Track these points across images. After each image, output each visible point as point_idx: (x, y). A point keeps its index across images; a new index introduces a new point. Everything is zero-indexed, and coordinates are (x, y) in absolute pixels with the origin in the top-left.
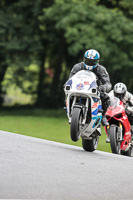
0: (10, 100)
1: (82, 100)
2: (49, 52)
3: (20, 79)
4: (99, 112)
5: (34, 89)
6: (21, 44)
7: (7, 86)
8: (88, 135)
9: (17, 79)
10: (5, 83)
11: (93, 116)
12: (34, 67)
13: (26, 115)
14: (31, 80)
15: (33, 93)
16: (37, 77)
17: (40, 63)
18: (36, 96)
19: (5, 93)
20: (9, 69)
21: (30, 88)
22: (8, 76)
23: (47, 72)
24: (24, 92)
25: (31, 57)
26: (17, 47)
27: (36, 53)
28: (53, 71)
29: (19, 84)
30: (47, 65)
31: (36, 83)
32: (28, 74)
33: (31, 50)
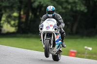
0: (4, 30)
1: (49, 35)
2: (23, 6)
3: (9, 20)
4: (60, 40)
5: (16, 24)
6: (9, 3)
7: (3, 23)
8: (55, 53)
9: (8, 20)
10: (2, 22)
11: (56, 43)
12: (15, 14)
13: (13, 37)
14: (14, 20)
15: (16, 26)
16: (17, 19)
17: (19, 12)
18: (17, 28)
19: (2, 27)
20: (4, 15)
21: (14, 24)
22: (3, 19)
23: (22, 16)
24: (12, 26)
25: (14, 9)
26: (7, 4)
27: (17, 7)
28: (25, 15)
29: (9, 22)
30: (22, 13)
31: (17, 21)
32: (13, 17)
33: (14, 6)
